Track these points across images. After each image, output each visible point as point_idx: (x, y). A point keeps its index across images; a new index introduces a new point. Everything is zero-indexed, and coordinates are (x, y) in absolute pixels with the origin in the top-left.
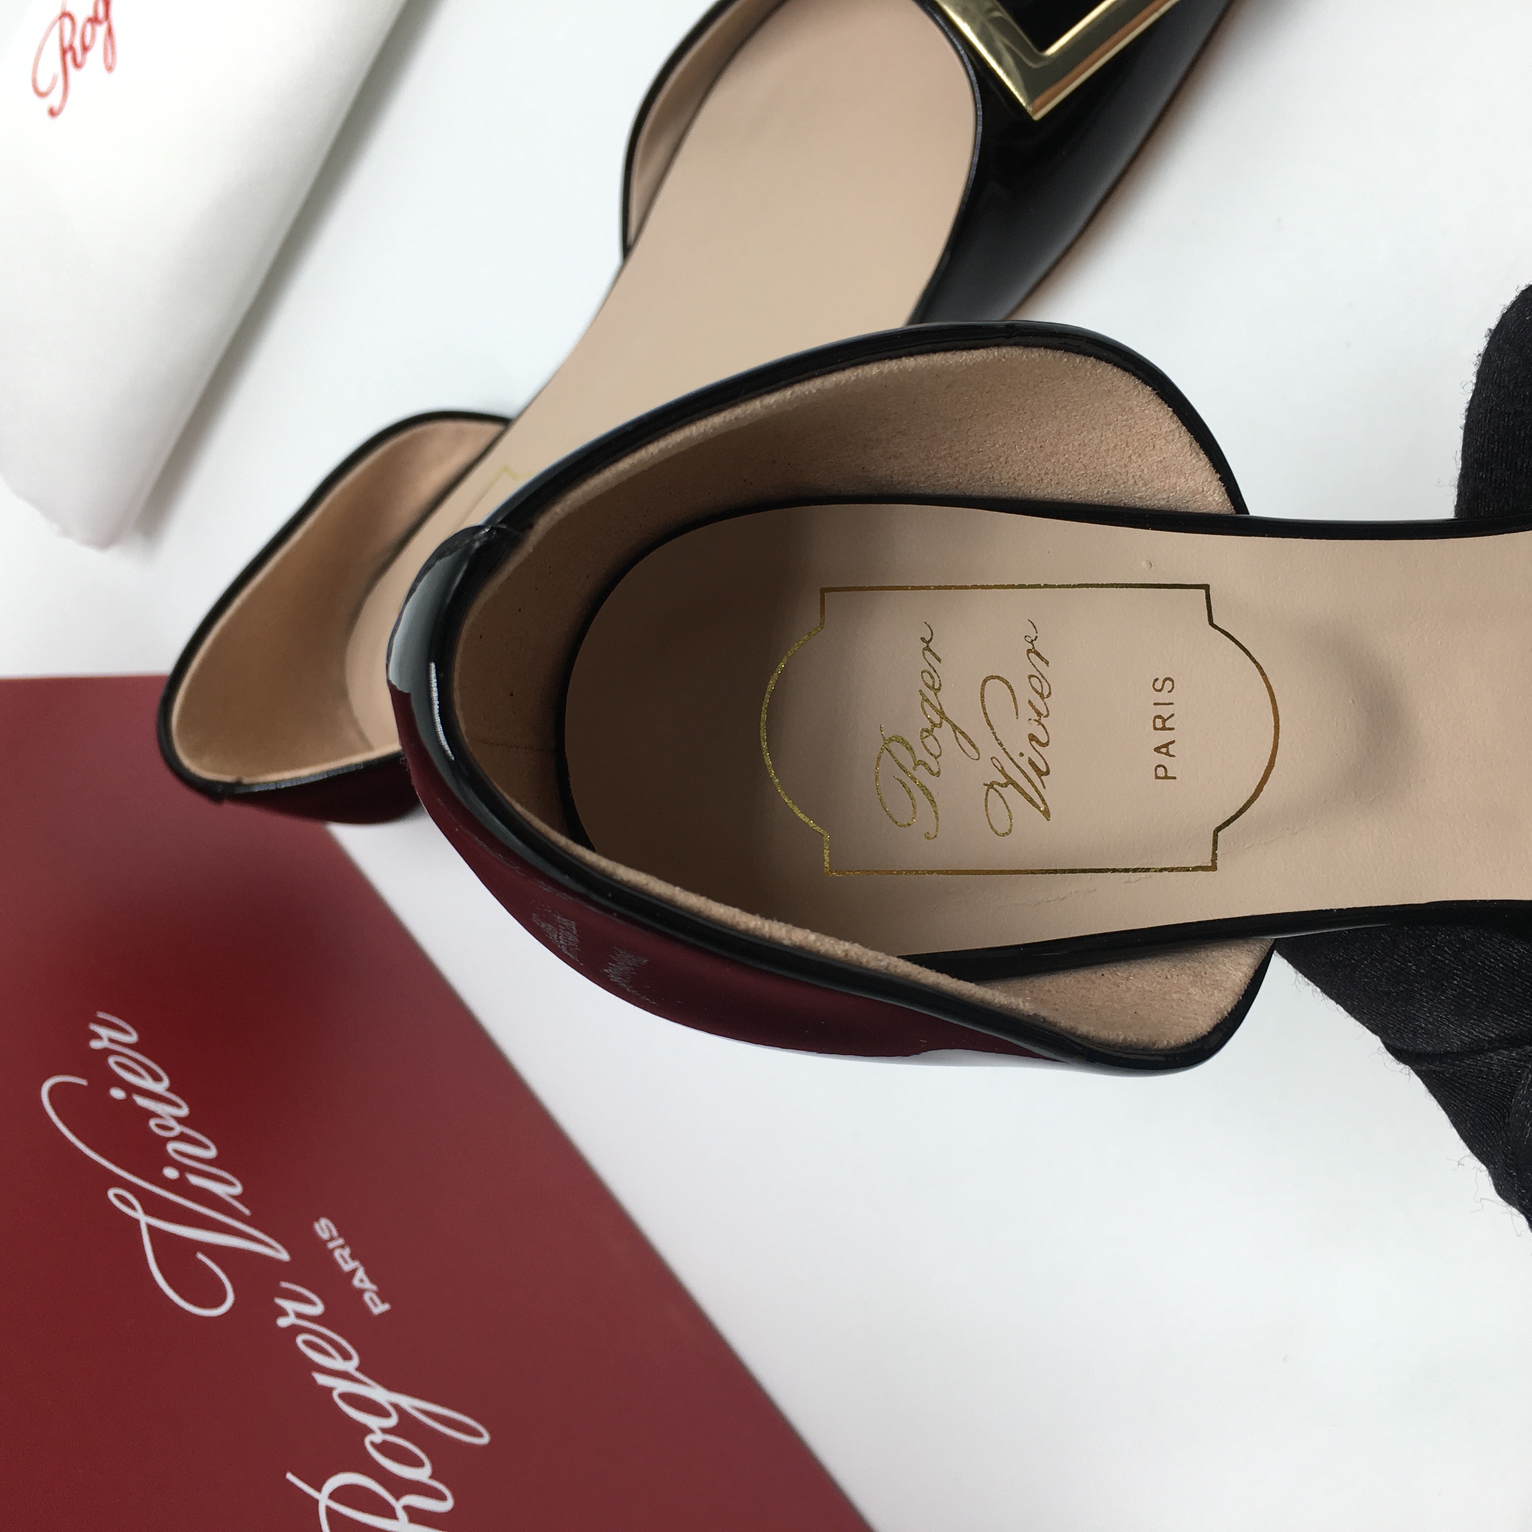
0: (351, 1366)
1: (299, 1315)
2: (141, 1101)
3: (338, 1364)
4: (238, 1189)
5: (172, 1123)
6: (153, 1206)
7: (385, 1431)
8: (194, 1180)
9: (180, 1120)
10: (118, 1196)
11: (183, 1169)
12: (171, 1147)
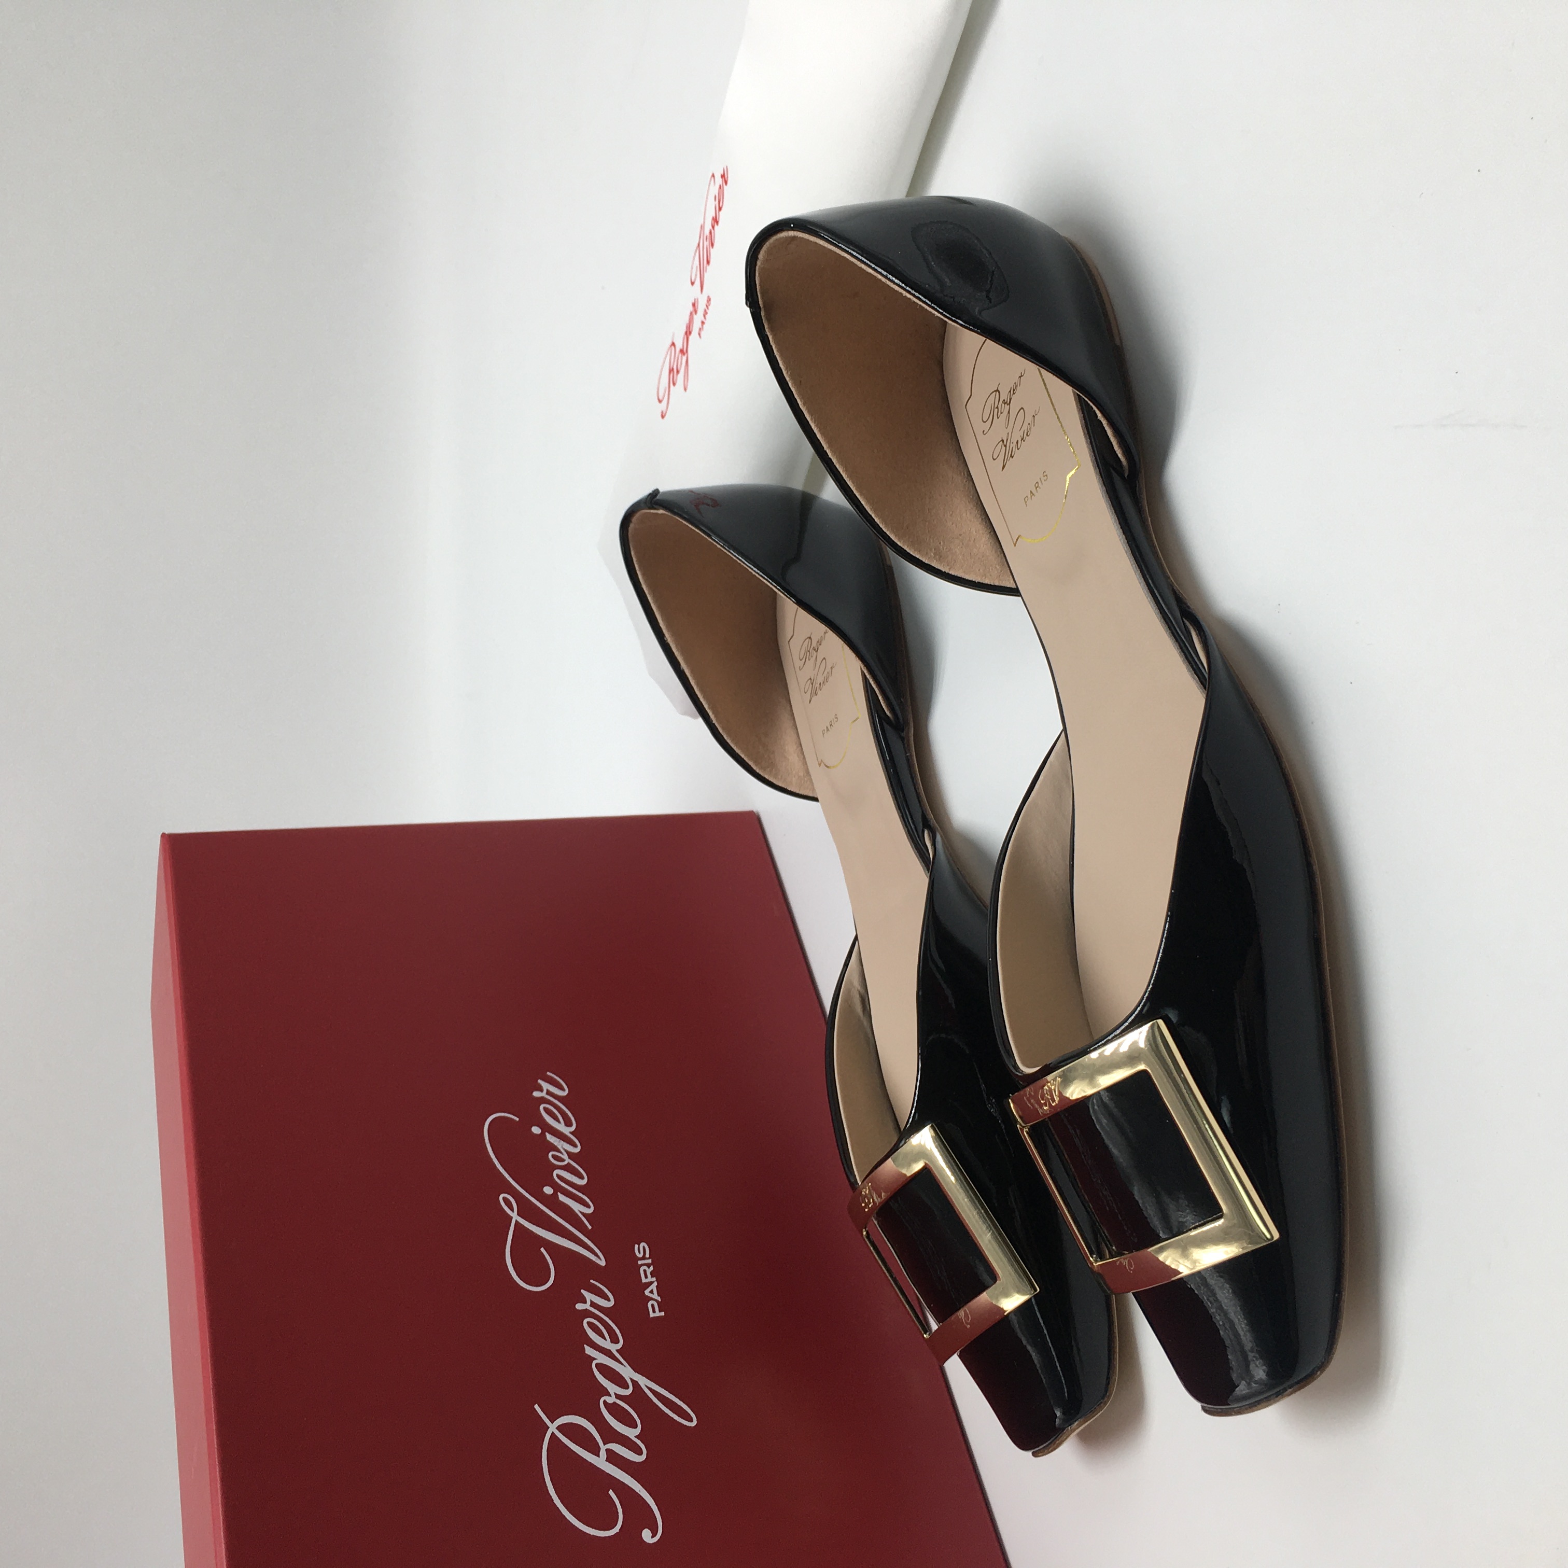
0: (614, 1348)
1: (593, 1304)
2: (549, 1137)
3: (607, 1344)
4: (590, 1211)
5: (565, 1156)
6: (526, 1210)
7: (618, 1396)
8: (562, 1198)
9: (570, 1155)
10: (505, 1199)
11: (557, 1188)
12: (555, 1173)
